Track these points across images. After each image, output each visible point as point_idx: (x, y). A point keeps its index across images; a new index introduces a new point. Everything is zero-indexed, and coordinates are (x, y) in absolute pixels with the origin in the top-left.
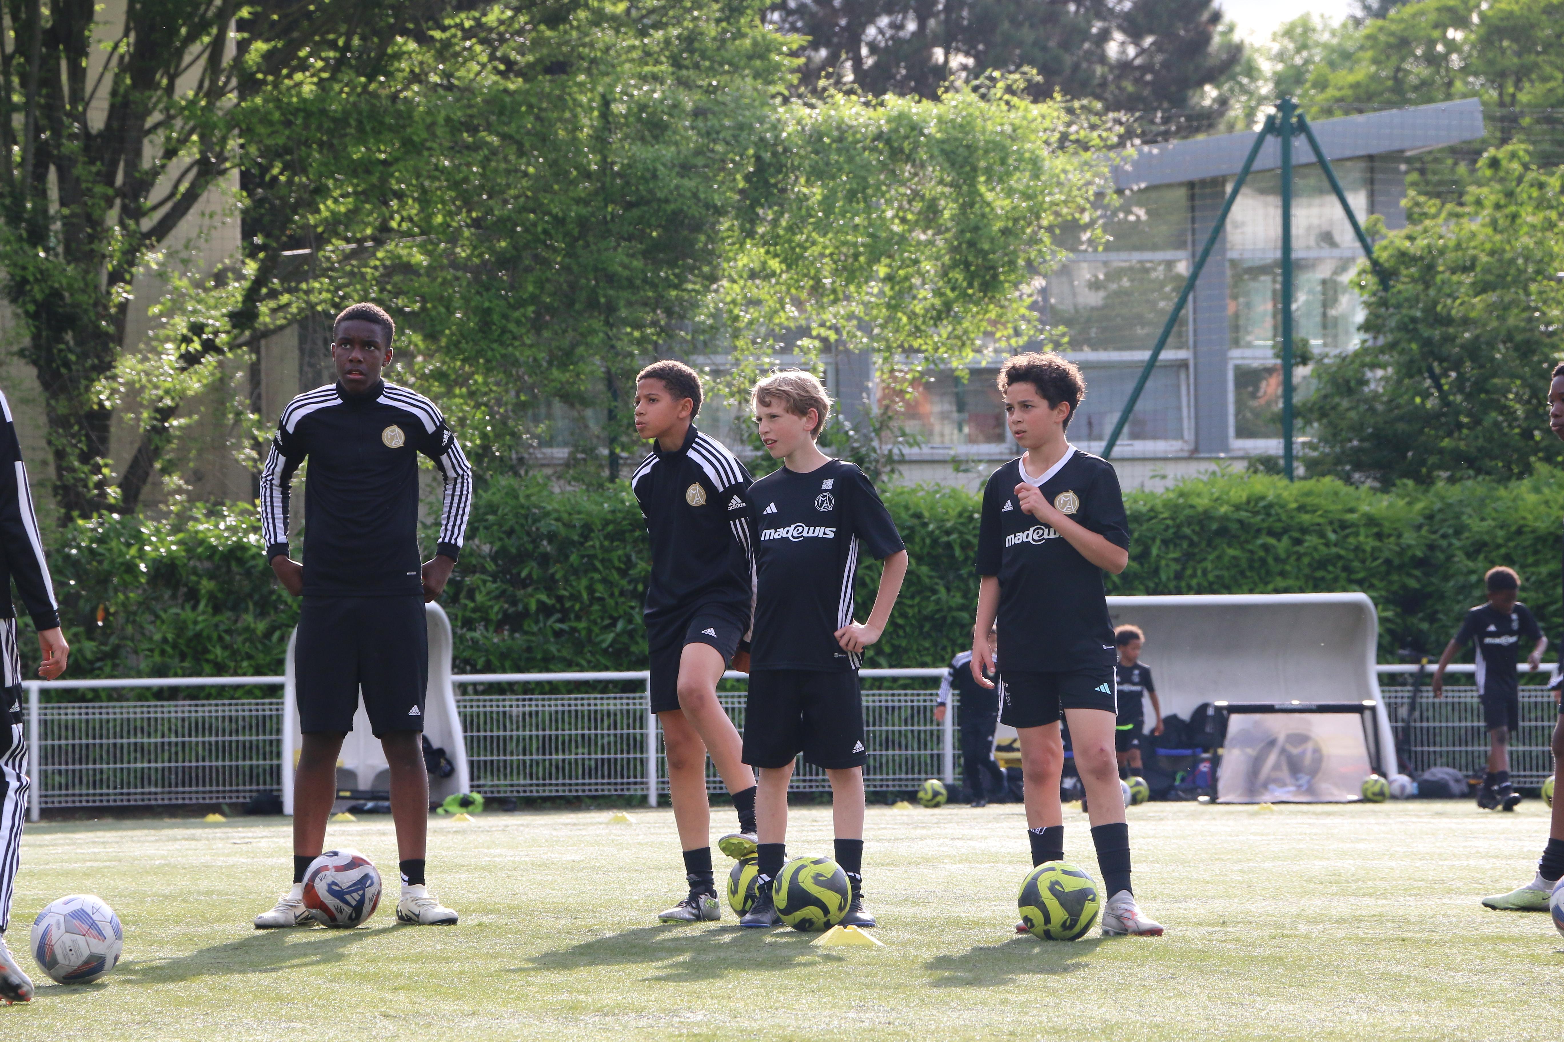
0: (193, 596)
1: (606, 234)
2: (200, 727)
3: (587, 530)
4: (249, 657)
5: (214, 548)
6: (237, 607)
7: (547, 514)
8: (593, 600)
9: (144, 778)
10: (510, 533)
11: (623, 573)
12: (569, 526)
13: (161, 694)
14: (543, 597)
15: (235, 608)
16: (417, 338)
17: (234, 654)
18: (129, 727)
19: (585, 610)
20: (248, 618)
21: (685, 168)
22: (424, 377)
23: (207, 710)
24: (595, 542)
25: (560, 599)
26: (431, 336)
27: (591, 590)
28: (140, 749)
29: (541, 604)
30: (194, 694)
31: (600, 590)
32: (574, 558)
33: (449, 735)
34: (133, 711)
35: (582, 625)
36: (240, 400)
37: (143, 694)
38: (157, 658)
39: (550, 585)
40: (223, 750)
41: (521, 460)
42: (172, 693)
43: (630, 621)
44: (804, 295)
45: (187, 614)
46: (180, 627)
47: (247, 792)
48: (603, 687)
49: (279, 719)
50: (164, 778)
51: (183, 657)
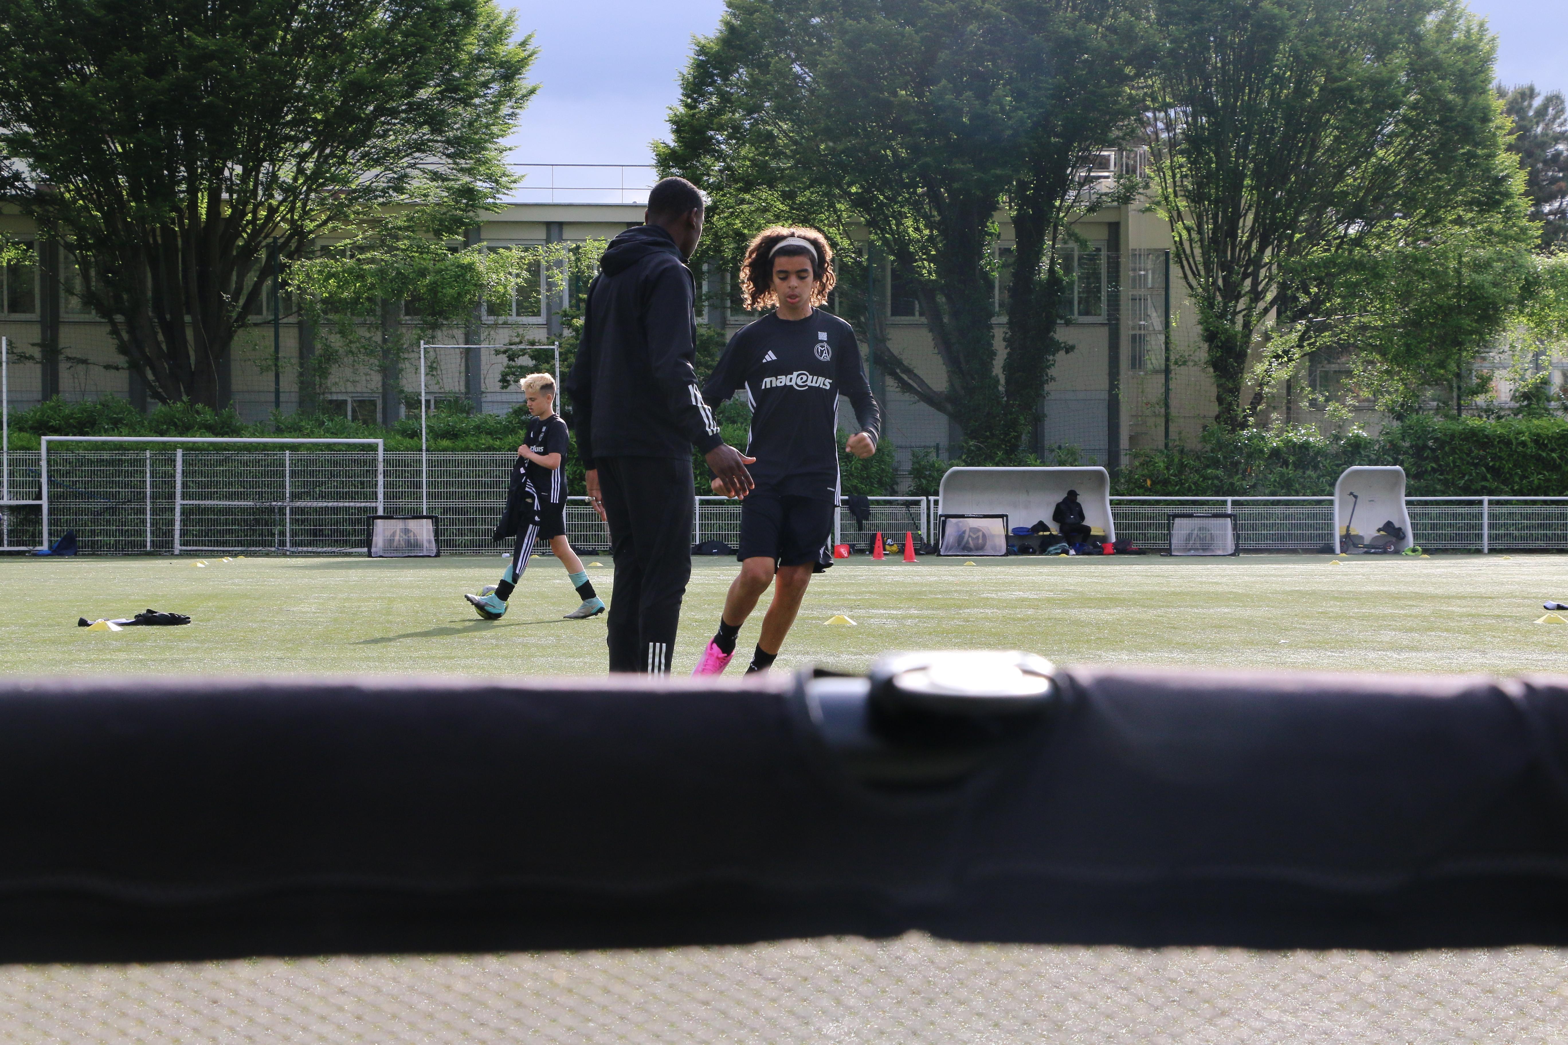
0: (1286, 463)
1: (1459, 313)
2: (1286, 517)
3: (1453, 437)
4: (1310, 488)
5: (1295, 444)
6: (1305, 468)
7: (1434, 430)
8: (1455, 466)
9: (1266, 537)
10: (1419, 438)
11: (1468, 455)
12: (1445, 435)
13: (1274, 503)
14: (1434, 465)
15: (1303, 468)
16: (1378, 357)
17: (1304, 487)
18: (1260, 516)
19: (1452, 470)
20: (1309, 472)
21: (1495, 284)
22: (1381, 372)
23: (1292, 510)
24: (1456, 442)
25: (1440, 466)
26: (1384, 355)
27: (1454, 462)
28: (1265, 526)
29: (1433, 468)
30: (1287, 503)
31: (1458, 463)
32: (1447, 449)
33: (1404, 521)
34: (1261, 509)
35: (1450, 477)
36: (1304, 383)
37: (1266, 503)
38: (1272, 488)
39: (1436, 459)
40: (1299, 527)
41: (1420, 407)
42: (1278, 503)
43: (1471, 475)
44: (1544, 338)
45: (1284, 470)
46: (1282, 475)
47: (1321, 544)
48: (1460, 503)
49: (1332, 514)
50: (1272, 537)
51: (1282, 488)
